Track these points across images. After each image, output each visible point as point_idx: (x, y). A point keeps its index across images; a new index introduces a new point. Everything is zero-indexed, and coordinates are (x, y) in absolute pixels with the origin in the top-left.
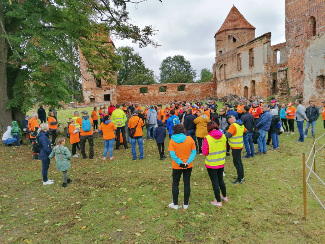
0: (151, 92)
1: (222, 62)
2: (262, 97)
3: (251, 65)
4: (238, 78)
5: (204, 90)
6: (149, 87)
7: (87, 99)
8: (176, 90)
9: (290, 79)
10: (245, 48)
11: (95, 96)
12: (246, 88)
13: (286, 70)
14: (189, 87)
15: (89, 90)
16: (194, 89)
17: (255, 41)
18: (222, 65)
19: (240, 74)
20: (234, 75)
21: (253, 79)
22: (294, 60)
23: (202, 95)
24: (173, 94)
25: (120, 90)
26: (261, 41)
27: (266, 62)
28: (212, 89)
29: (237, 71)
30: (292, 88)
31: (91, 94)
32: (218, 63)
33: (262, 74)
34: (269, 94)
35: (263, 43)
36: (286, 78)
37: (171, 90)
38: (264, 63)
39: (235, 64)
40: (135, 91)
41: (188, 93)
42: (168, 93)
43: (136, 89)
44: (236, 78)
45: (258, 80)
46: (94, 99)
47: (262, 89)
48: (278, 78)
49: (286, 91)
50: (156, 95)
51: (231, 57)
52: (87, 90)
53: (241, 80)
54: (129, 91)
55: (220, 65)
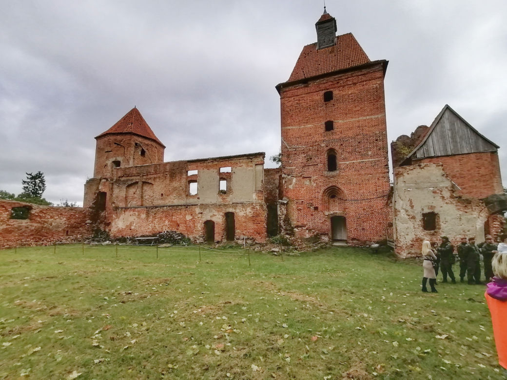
1: (134, 178)
2: (251, 237)
4: (186, 206)
5: (73, 221)
8: (6, 215)
9: (294, 215)
10: (209, 164)
12: (210, 222)
13: (287, 204)
14: (41, 212)
16: (52, 217)
17: (236, 159)
18: (137, 183)
19: (193, 201)
20: (174, 201)
22: (302, 192)
23: (67, 232)
26: (250, 160)
27: (259, 189)
28: (89, 221)
30: (297, 227)
32: (123, 179)
33: (253, 205)
35: (254, 163)
36: (288, 213)
38: (256, 190)
41: (35, 225)
44: (181, 206)
45: (241, 213)
47: (251, 226)
48: (279, 213)
51: (167, 173)
53: (198, 210)
55: (130, 183)
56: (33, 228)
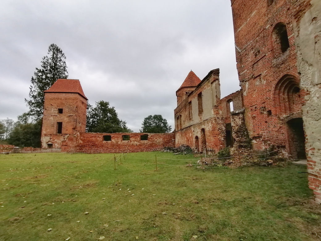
0: (114, 140)
1: (178, 113)
2: (213, 149)
3: (201, 111)
5: (166, 140)
6: (112, 135)
7: (44, 145)
8: (139, 139)
9: (250, 125)
10: (194, 94)
11: (53, 141)
12: (197, 138)
13: (243, 113)
14: (152, 136)
15: (48, 135)
16: (156, 139)
19: (192, 123)
20: (187, 124)
21: (203, 127)
22: (254, 96)
23: (164, 145)
24: (136, 142)
25: (84, 137)
26: (208, 81)
27: (215, 104)
28: (173, 140)
29: (189, 120)
30: (255, 138)
31: (49, 140)
32: (176, 115)
33: (212, 120)
34: (222, 146)
35: (210, 82)
36: (243, 123)
37: (134, 139)
38: (213, 106)
39: (187, 113)
40: (98, 139)
41: (150, 142)
42: (131, 142)
43: (100, 136)
44: (188, 127)
45: (208, 128)
46: (52, 144)
47: (212, 139)
48: (232, 124)
49: (245, 142)
50: (118, 143)
51: (184, 107)
52: (45, 136)
53: (192, 129)
54: (93, 138)
55: (177, 117)
56: (149, 144)
